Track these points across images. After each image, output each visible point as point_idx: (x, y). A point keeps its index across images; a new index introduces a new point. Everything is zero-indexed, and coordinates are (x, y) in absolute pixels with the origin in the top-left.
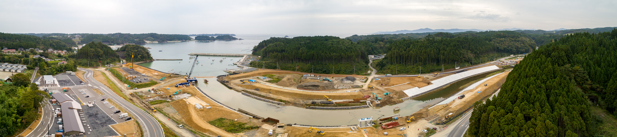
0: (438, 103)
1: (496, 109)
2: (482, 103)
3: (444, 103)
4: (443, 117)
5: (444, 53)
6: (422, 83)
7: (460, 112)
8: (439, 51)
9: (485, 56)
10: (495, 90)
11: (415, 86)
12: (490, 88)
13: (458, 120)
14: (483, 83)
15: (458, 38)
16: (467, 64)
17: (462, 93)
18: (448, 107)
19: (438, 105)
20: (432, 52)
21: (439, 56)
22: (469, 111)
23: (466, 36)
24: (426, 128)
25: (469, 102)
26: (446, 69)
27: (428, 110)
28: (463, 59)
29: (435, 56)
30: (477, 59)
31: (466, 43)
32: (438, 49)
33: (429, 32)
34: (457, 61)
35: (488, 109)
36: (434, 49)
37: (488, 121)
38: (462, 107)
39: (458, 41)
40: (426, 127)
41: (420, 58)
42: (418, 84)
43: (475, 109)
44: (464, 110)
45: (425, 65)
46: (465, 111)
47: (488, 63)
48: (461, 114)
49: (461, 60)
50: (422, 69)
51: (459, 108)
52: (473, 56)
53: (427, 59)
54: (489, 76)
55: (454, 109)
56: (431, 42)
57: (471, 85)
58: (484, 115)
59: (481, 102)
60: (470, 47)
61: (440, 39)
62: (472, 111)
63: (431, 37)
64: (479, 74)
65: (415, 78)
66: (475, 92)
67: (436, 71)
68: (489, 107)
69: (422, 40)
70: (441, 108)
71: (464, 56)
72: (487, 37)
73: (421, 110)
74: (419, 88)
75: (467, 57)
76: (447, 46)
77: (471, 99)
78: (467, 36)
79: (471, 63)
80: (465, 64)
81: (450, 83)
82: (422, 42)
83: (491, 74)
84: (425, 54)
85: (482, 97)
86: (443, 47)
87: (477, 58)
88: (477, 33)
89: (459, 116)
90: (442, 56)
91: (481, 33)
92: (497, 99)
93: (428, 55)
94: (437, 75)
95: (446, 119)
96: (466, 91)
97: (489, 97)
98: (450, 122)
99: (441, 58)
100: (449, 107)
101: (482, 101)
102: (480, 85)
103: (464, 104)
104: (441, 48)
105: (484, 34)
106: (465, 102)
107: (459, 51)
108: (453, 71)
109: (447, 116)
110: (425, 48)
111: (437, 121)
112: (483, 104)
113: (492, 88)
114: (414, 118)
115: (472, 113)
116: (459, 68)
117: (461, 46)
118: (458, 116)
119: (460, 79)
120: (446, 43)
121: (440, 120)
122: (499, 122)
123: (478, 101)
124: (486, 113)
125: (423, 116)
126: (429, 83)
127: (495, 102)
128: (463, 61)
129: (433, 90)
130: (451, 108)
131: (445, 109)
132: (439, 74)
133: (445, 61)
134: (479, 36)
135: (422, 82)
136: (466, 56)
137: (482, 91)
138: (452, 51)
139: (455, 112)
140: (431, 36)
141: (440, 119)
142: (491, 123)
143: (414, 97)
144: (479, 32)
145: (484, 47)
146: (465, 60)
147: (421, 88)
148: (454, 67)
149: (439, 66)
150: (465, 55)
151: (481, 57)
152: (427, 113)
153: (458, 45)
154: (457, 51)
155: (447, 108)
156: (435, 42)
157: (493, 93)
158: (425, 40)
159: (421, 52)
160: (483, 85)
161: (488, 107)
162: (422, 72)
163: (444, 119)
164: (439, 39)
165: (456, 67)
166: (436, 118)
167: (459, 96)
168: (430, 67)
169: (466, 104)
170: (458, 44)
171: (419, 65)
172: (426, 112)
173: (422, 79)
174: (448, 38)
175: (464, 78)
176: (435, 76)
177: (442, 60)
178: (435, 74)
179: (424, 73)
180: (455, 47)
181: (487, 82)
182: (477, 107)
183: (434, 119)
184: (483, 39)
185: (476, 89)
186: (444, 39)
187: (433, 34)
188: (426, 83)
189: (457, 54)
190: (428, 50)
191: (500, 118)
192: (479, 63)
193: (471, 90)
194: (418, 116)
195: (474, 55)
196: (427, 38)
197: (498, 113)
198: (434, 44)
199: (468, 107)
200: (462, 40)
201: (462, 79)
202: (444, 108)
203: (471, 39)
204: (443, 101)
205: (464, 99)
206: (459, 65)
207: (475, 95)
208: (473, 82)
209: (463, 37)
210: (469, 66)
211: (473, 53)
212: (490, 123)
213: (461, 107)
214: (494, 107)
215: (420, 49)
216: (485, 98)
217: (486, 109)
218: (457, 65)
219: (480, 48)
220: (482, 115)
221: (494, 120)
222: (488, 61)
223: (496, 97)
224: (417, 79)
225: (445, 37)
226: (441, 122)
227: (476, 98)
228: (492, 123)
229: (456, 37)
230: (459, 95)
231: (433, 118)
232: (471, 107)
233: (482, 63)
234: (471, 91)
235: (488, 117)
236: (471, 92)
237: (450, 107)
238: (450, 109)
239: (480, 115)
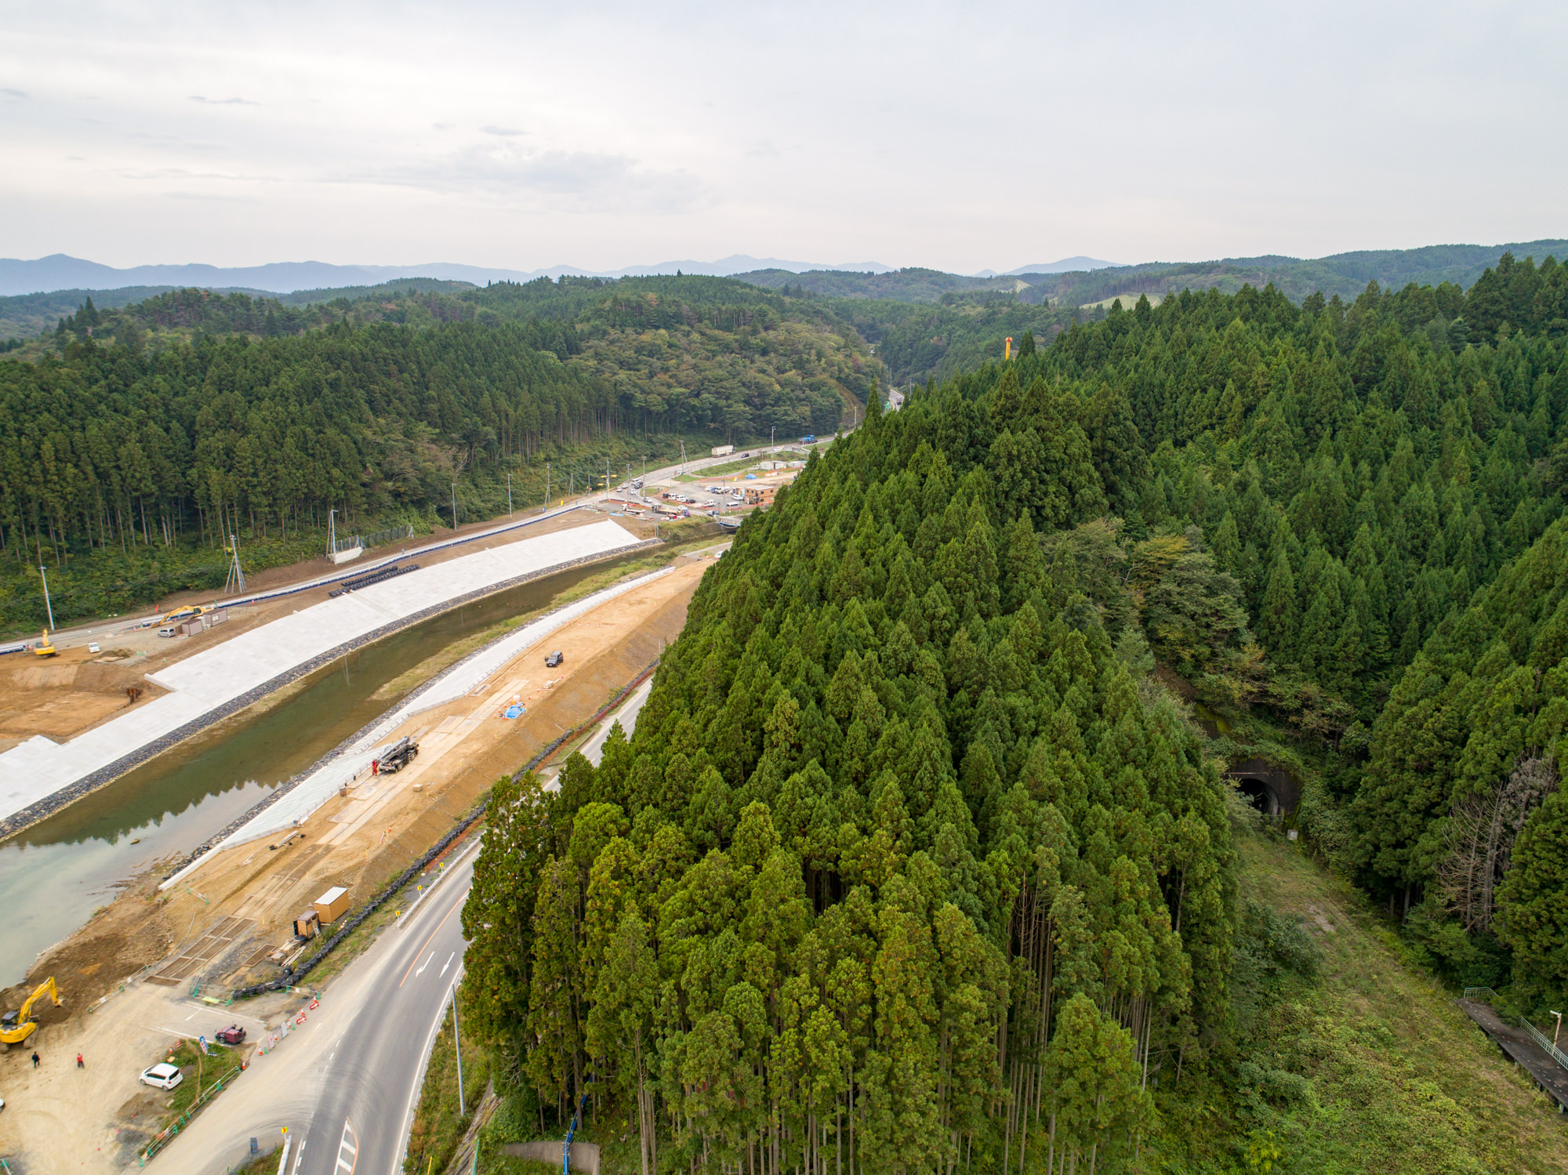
0: (228, 832)
1: (626, 821)
2: (539, 788)
3: (277, 825)
4: (281, 926)
5: (229, 452)
6: (76, 699)
7: (397, 868)
8: (192, 435)
9: (542, 456)
10: (618, 694)
11: (25, 733)
12: (582, 676)
13: (388, 931)
14: (535, 648)
15: (333, 330)
16: (411, 522)
17: (396, 730)
18: (308, 843)
19: (234, 847)
20: (132, 447)
21: (193, 473)
22: (451, 856)
23: (388, 317)
24: (170, 1046)
25: (451, 789)
26: (261, 568)
27: (159, 898)
28: (386, 490)
29: (157, 478)
30: (487, 483)
31: (393, 368)
32: (175, 425)
33: (83, 287)
34: (336, 505)
35: (578, 824)
36: (141, 423)
37: (581, 912)
38: (406, 833)
39: (333, 358)
40: (165, 1039)
41: (34, 506)
42: (47, 708)
43: (490, 833)
44: (422, 855)
45: (86, 552)
46: (429, 862)
47: (562, 507)
48: (403, 884)
49: (368, 496)
50: (59, 588)
51: (388, 841)
52: (455, 458)
53: (91, 506)
54: (576, 598)
55: (348, 856)
56: (108, 365)
57: (453, 664)
58: (555, 870)
59: (528, 778)
60: (430, 399)
61: (188, 340)
62: (471, 851)
63: (108, 332)
64: (503, 584)
65: (9, 672)
66: (483, 718)
67: (185, 588)
68: (582, 810)
69: (32, 359)
70: (258, 867)
71: (386, 467)
72: (544, 322)
73: (107, 911)
74: (61, 738)
75: (411, 474)
76: (253, 398)
77: (461, 764)
78: (401, 320)
79: (443, 512)
80: (401, 518)
81: (306, 666)
82: (28, 369)
83: (588, 583)
84: (70, 470)
85: (533, 747)
86: (218, 402)
87: (480, 472)
88: (472, 295)
89: (393, 903)
90: (215, 475)
91: (504, 292)
92: (632, 751)
93: (103, 476)
94: (192, 618)
95: (305, 940)
96: (424, 711)
97: (579, 742)
98: (335, 956)
99: (215, 490)
100: (314, 848)
101: (533, 773)
102: (515, 665)
103: (415, 810)
104: (204, 414)
105: (527, 298)
106: (421, 790)
107: (345, 430)
108: (318, 581)
109: (308, 915)
110: (62, 420)
111: (243, 970)
112: (543, 798)
113: (595, 677)
114: (53, 995)
115: (477, 865)
116: (356, 552)
117: (360, 394)
118: (385, 900)
119: (375, 633)
120: (240, 370)
121: (258, 958)
122: (648, 913)
123: (510, 774)
124: (569, 859)
125: (126, 956)
126: (136, 694)
127: (623, 776)
128: (387, 499)
129: (175, 736)
130: (328, 849)
131: (290, 866)
132: (209, 609)
133: (245, 513)
134: (485, 317)
135: (76, 687)
136: (406, 465)
137: (529, 705)
138: (296, 429)
139: (358, 880)
140: (106, 325)
141: (260, 946)
142: (602, 924)
143: (26, 819)
144: (484, 285)
145: (525, 397)
146: (397, 495)
147: (74, 742)
148: (322, 551)
149: (202, 552)
150: (395, 459)
151: (511, 467)
152: (153, 928)
153: (334, 385)
154: (331, 432)
155: (303, 856)
156: (144, 371)
157: (603, 715)
158: (59, 357)
159: (31, 451)
160: (538, 660)
161: (575, 810)
162: (63, 609)
163: (287, 947)
164: (175, 349)
165: (339, 549)
166: (228, 949)
167: (379, 753)
168: (128, 568)
169: (430, 803)
170: (333, 375)
171: (33, 560)
172: (142, 917)
173: (74, 668)
174: (251, 338)
175: (401, 622)
176: (180, 631)
177: (217, 502)
178: (180, 612)
179: (81, 616)
180: (318, 403)
181: (562, 637)
182: (503, 818)
183: (217, 960)
184: (521, 338)
185: (490, 693)
186: (221, 339)
187: (121, 308)
188: (110, 692)
189: (336, 454)
190: (93, 430)
191: (655, 890)
192: (499, 510)
193: (454, 700)
194: (91, 969)
195: (463, 456)
196: (72, 337)
197: (644, 848)
198: (137, 386)
199: (448, 829)
200: (366, 350)
201: (386, 629)
202: (277, 859)
203: (430, 336)
204: (261, 807)
205: (411, 775)
206: (360, 532)
207: (483, 733)
208: (464, 643)
209: (367, 325)
210: (430, 535)
211: (452, 442)
212: (597, 930)
213: (398, 831)
214: (616, 810)
215: (20, 433)
216: (551, 750)
217: (568, 830)
218: (345, 531)
219: (503, 403)
220: (542, 872)
221: (618, 905)
222: (561, 491)
223: (628, 738)
224: (35, 674)
225: (224, 328)
226: (267, 971)
227: (493, 756)
228: (609, 924)
229: (314, 329)
230: (376, 744)
231: (208, 956)
232: (468, 824)
233: (519, 505)
234: (459, 707)
235: (583, 886)
236: (459, 719)
237: (323, 841)
238: (319, 857)
239: (528, 874)
